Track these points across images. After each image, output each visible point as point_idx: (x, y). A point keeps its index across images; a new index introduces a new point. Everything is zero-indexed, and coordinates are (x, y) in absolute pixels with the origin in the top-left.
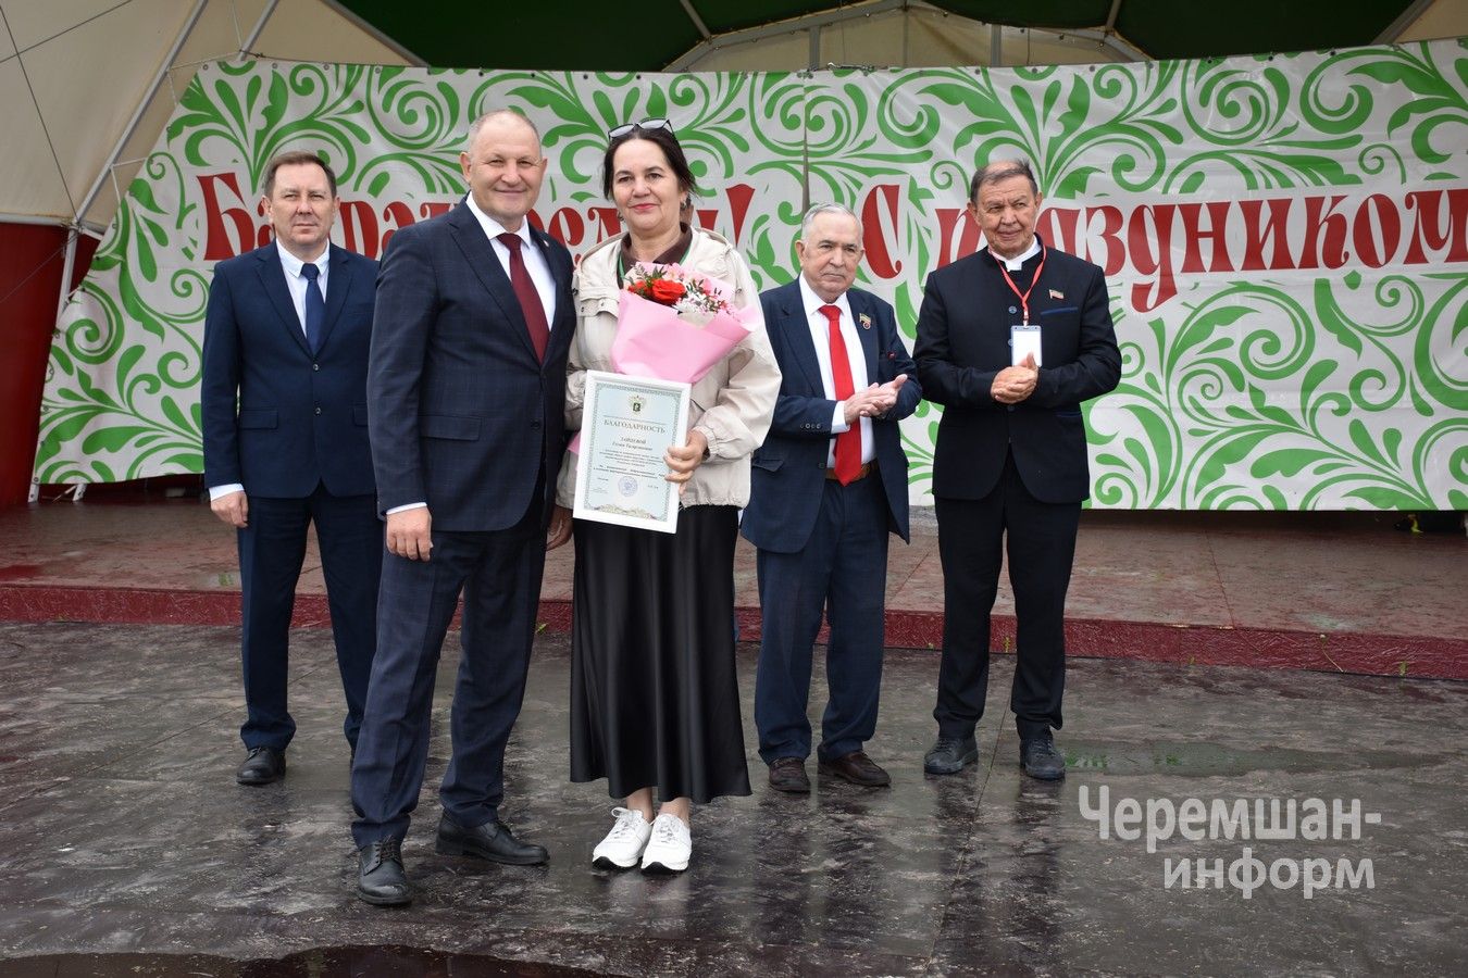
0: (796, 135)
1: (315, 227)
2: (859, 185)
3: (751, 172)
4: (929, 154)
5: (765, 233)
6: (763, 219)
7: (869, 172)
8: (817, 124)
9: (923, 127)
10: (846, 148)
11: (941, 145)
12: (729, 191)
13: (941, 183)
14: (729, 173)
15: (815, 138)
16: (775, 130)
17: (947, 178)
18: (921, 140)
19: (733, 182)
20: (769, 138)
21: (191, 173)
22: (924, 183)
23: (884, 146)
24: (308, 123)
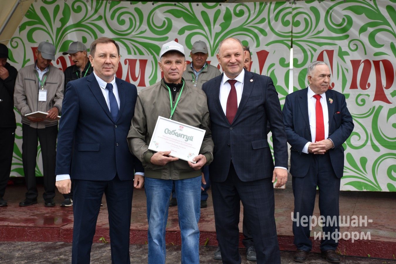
0: (288, 29)
1: (112, 69)
2: (315, 50)
3: (267, 45)
4: (347, 36)
5: (273, 71)
6: (272, 65)
7: (320, 44)
8: (297, 24)
9: (345, 24)
10: (310, 34)
11: (354, 31)
12: (258, 53)
13: (353, 49)
14: (258, 45)
15: (296, 30)
16: (279, 27)
17: (355, 47)
18: (344, 30)
19: (259, 49)
20: (276, 30)
21: (29, 46)
22: (345, 49)
23: (327, 33)
24: (78, 25)
